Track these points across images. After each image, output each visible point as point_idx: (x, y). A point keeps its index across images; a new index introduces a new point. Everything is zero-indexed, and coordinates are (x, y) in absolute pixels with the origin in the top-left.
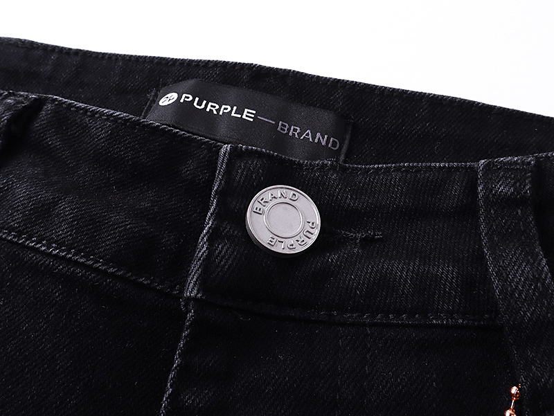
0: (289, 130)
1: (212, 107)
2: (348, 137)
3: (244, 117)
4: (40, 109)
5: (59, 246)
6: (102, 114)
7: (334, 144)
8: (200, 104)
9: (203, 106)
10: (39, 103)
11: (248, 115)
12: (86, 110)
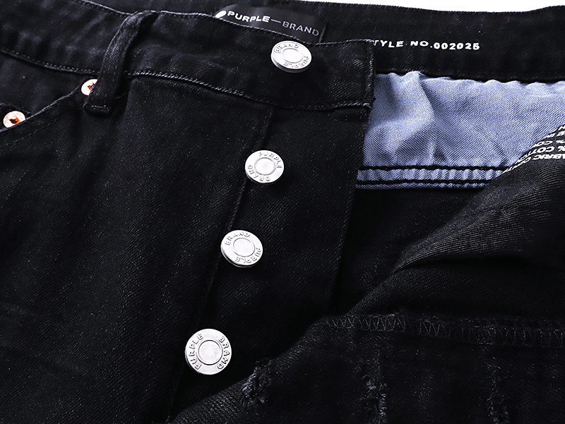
0: (289, 26)
1: (246, 18)
2: (324, 29)
3: (263, 20)
4: (157, 17)
5: (174, 74)
6: (192, 15)
7: (316, 33)
8: (239, 17)
9: (240, 18)
10: (156, 15)
11: (266, 19)
12: (182, 16)
